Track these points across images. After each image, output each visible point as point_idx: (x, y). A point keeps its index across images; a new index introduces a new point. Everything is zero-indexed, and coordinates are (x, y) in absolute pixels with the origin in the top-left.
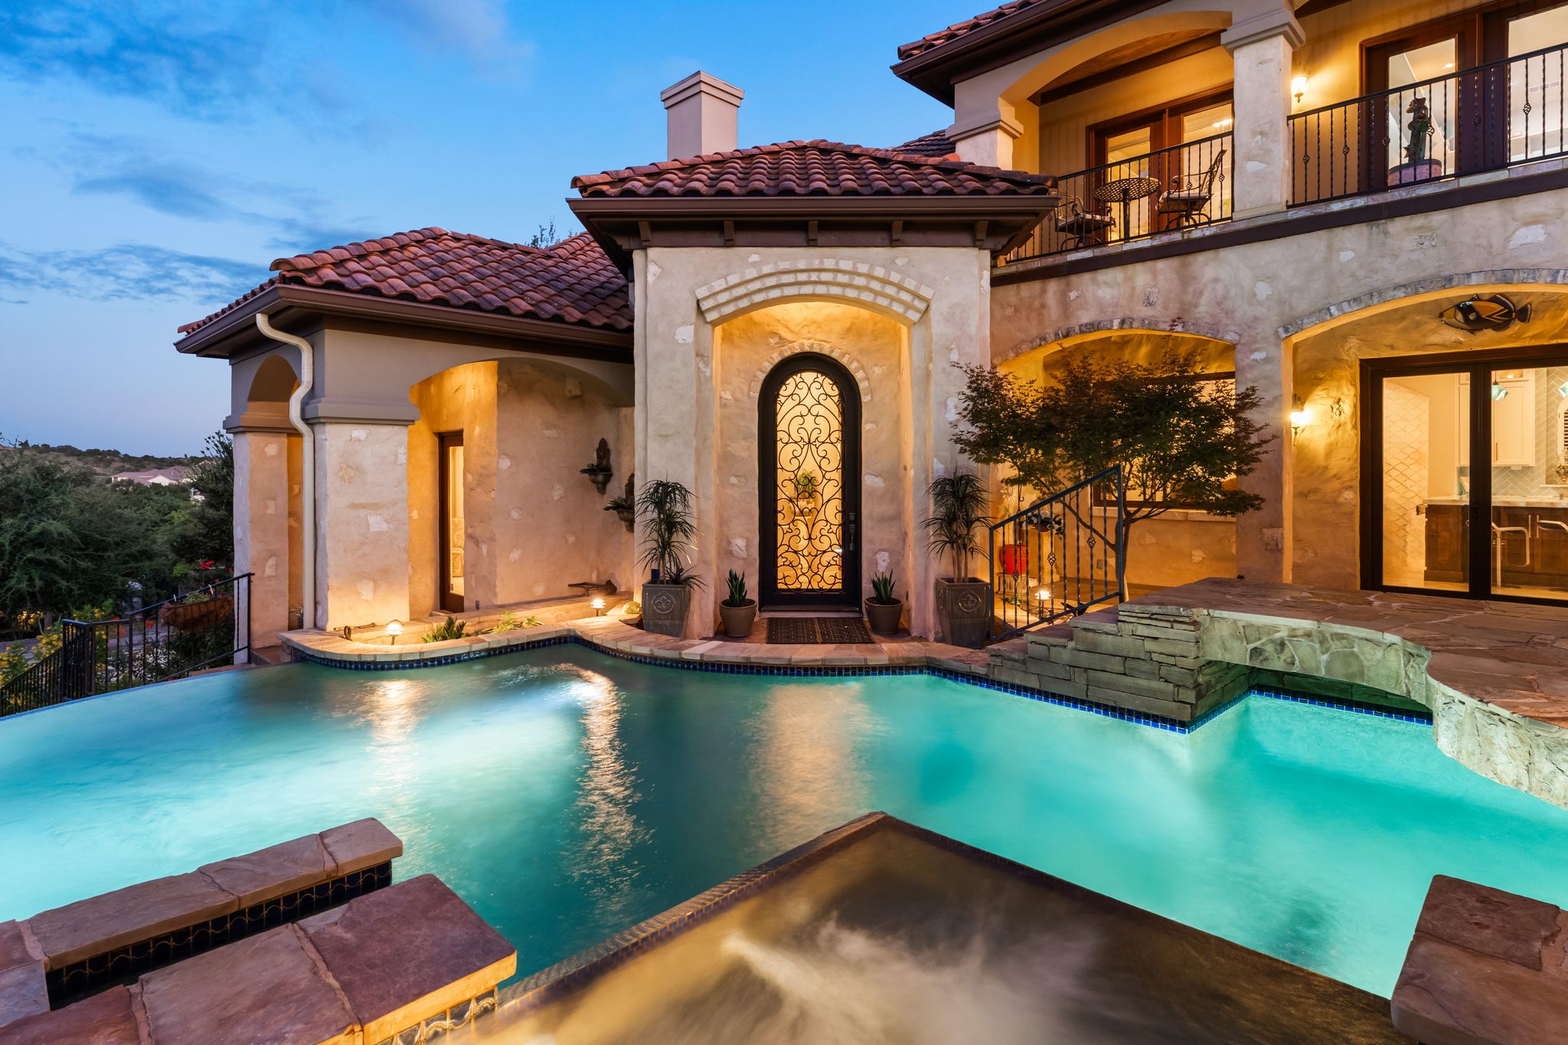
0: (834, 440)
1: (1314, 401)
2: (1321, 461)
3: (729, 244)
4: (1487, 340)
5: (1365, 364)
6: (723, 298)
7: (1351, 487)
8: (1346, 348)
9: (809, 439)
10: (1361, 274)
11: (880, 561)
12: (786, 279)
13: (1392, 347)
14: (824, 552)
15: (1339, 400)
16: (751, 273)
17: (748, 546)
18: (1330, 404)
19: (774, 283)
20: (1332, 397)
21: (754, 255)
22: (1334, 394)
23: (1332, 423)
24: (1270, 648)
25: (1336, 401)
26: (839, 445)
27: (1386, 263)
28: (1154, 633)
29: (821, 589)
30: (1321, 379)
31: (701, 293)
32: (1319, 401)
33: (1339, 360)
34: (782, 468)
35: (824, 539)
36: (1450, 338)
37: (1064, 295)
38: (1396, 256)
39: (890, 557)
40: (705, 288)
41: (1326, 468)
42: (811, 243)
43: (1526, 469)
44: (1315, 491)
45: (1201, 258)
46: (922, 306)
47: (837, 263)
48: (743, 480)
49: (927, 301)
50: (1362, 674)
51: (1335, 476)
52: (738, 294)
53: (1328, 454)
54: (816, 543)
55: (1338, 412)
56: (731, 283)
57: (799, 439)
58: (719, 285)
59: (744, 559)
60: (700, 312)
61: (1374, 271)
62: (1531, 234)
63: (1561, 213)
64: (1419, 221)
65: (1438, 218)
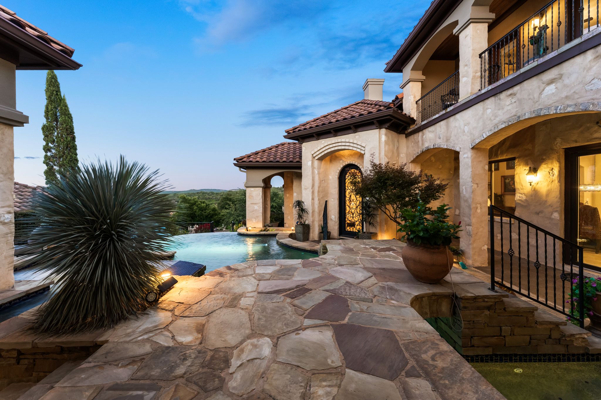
1: (542, 169)
2: (544, 198)
3: (317, 139)
5: (567, 149)
7: (557, 211)
8: (555, 143)
10: (493, 118)
12: (331, 146)
14: (357, 221)
15: (553, 169)
16: (322, 146)
17: (335, 218)
18: (548, 171)
20: (549, 168)
22: (550, 166)
23: (549, 180)
25: (551, 169)
27: (500, 112)
30: (544, 159)
32: (544, 170)
33: (552, 149)
34: (346, 197)
35: (357, 217)
37: (422, 137)
38: (503, 109)
41: (546, 201)
42: (335, 136)
44: (541, 212)
46: (364, 149)
51: (550, 205)
52: (321, 152)
53: (547, 195)
54: (354, 218)
55: (552, 175)
56: (318, 149)
59: (335, 221)
60: (314, 157)
61: (496, 116)
62: (551, 89)
63: (561, 76)
64: (510, 91)
65: (516, 89)
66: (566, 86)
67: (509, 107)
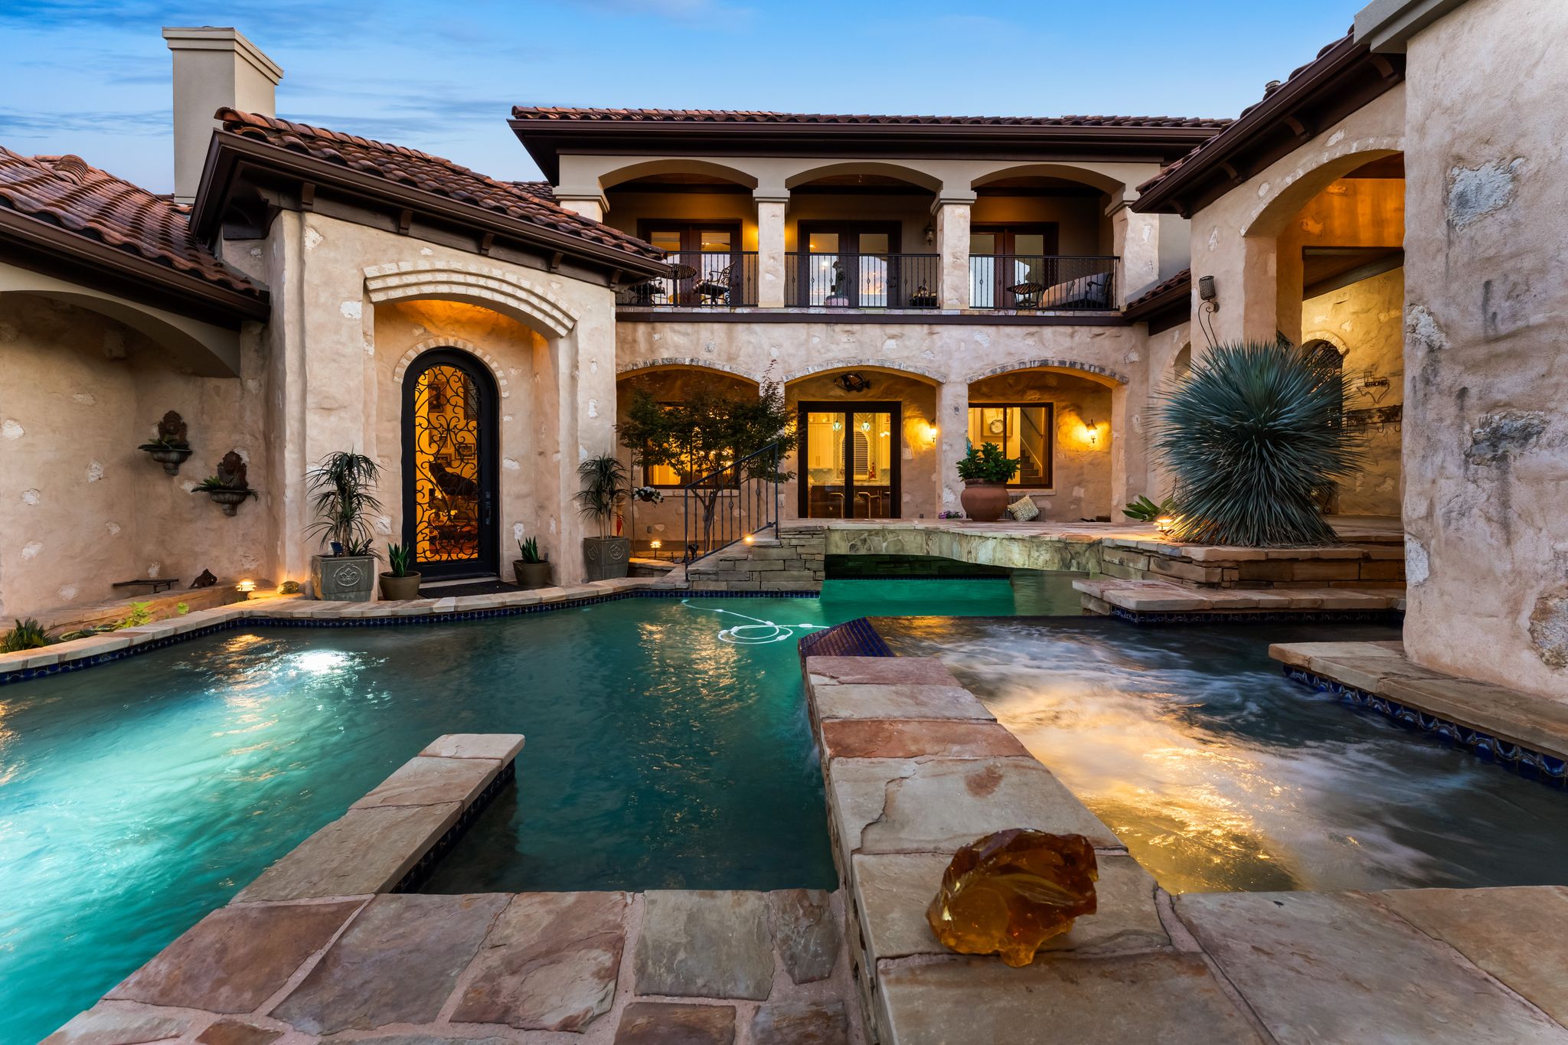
0: (471, 429)
3: (401, 231)
4: (854, 397)
5: (800, 403)
6: (393, 281)
9: (448, 425)
10: (822, 351)
11: (517, 531)
12: (456, 278)
13: (814, 396)
16: (424, 265)
17: (392, 523)
19: (445, 279)
21: (427, 249)
24: (859, 543)
26: (475, 433)
27: (833, 347)
28: (803, 542)
29: (460, 559)
31: (370, 272)
34: (422, 451)
36: (838, 394)
37: (650, 336)
38: (838, 344)
39: (525, 527)
40: (374, 267)
42: (482, 252)
43: (830, 470)
45: (741, 327)
46: (570, 325)
47: (504, 274)
48: (386, 460)
49: (574, 321)
50: (903, 549)
52: (409, 282)
56: (403, 270)
57: (438, 426)
58: (390, 268)
59: (388, 536)
60: (366, 291)
61: (828, 351)
62: (891, 344)
63: (902, 336)
64: (848, 327)
65: (856, 328)
66: (906, 347)
67: (847, 346)
